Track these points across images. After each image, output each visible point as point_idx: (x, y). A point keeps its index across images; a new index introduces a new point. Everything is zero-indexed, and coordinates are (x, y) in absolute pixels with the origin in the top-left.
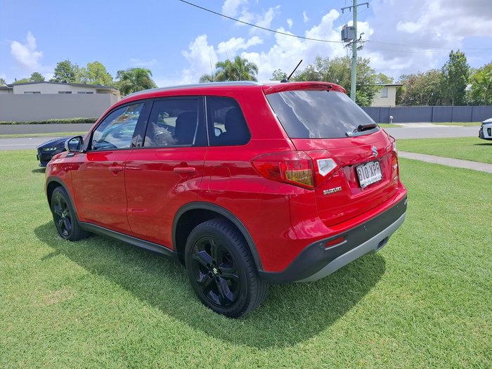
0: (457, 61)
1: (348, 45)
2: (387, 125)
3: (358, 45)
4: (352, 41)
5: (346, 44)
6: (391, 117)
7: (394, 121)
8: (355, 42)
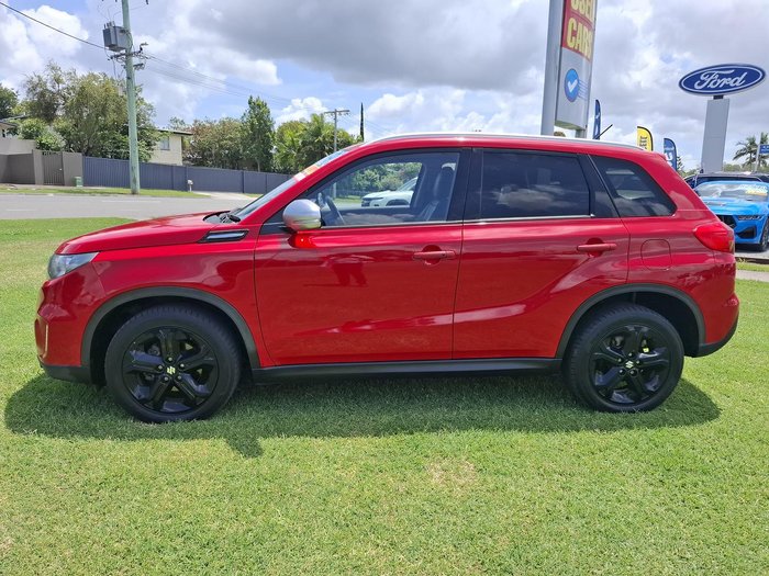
0: (258, 110)
1: (117, 57)
2: (184, 193)
3: (135, 60)
4: (124, 51)
5: (113, 53)
6: (190, 182)
7: (195, 188)
8: (129, 55)
